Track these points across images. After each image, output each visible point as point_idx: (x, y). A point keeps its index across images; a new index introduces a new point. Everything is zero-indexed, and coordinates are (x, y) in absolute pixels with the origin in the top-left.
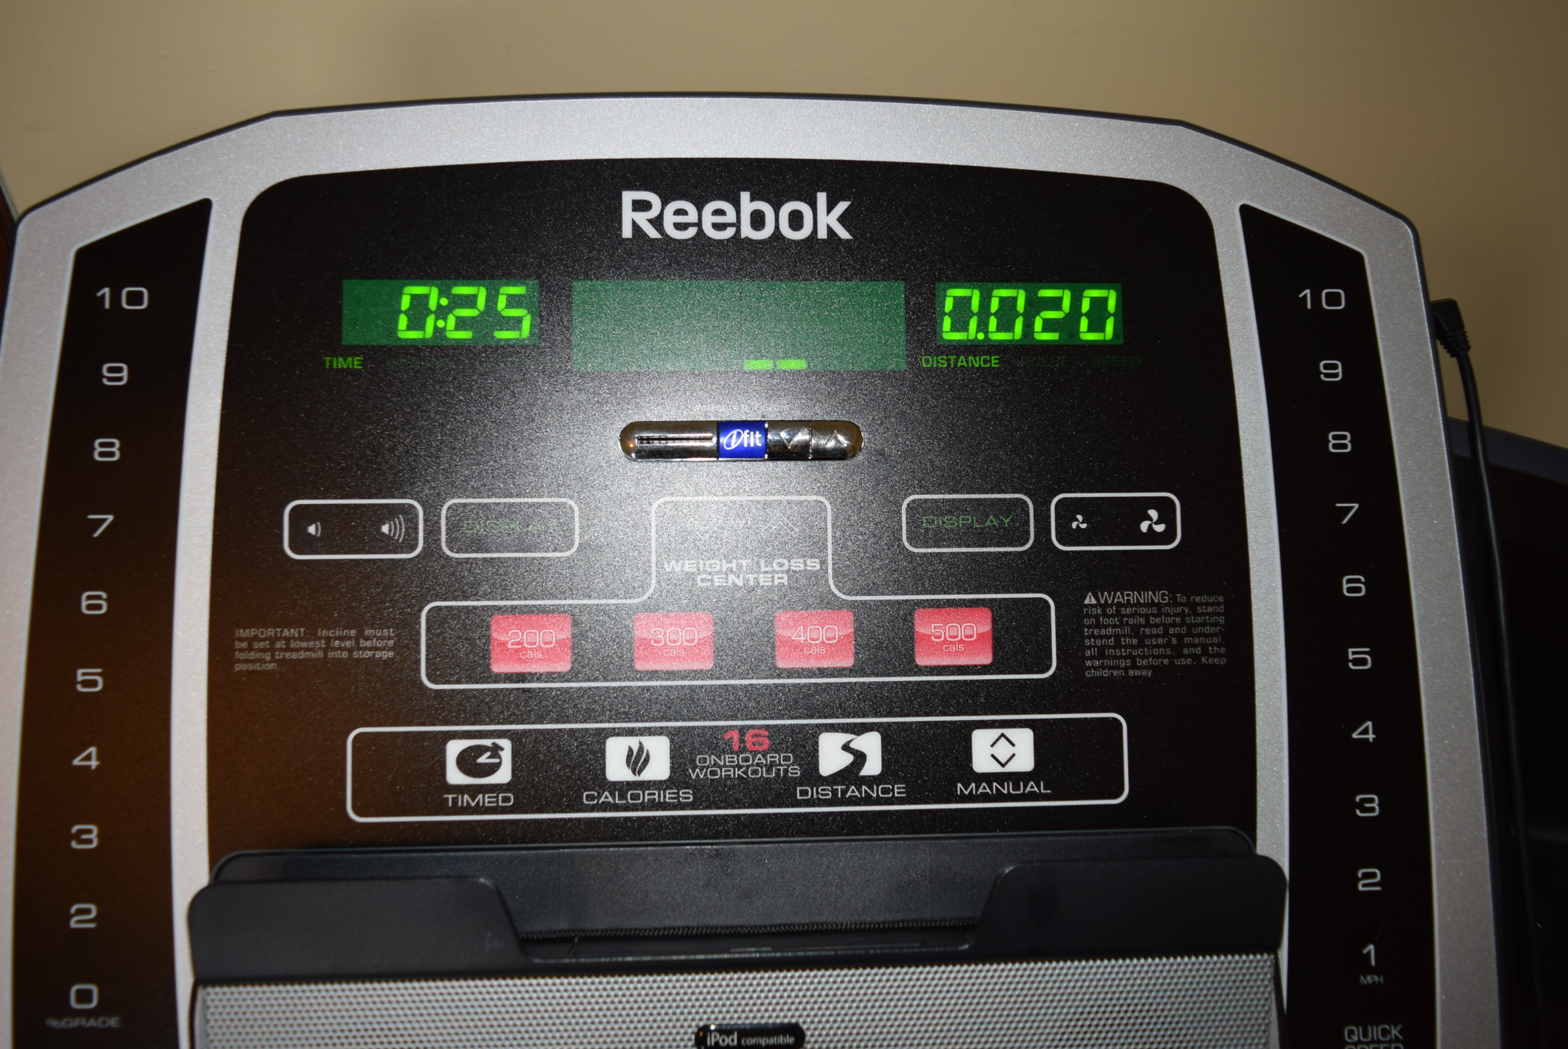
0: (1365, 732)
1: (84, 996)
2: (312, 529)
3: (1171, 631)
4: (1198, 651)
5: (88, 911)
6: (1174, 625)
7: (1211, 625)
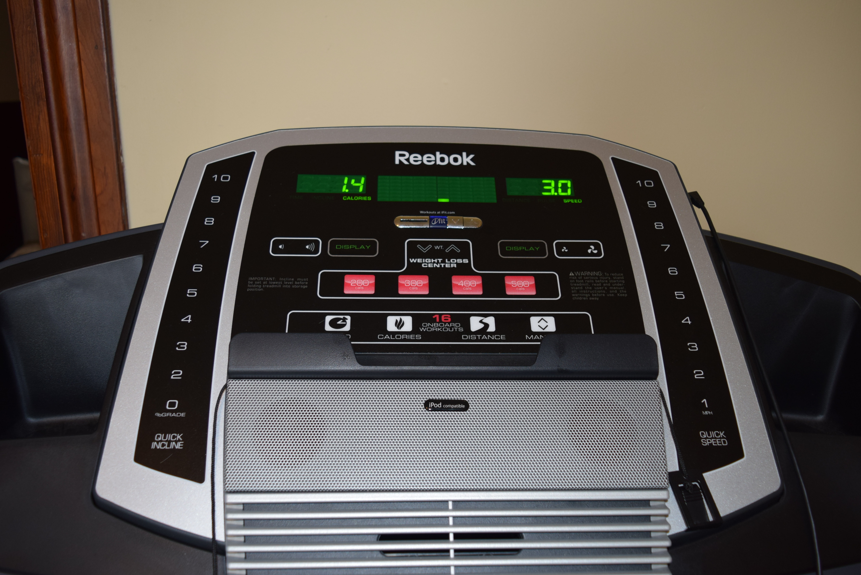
0: (687, 320)
1: (172, 405)
2: (280, 247)
3: (604, 285)
4: (616, 291)
5: (179, 373)
6: (605, 283)
7: (620, 283)
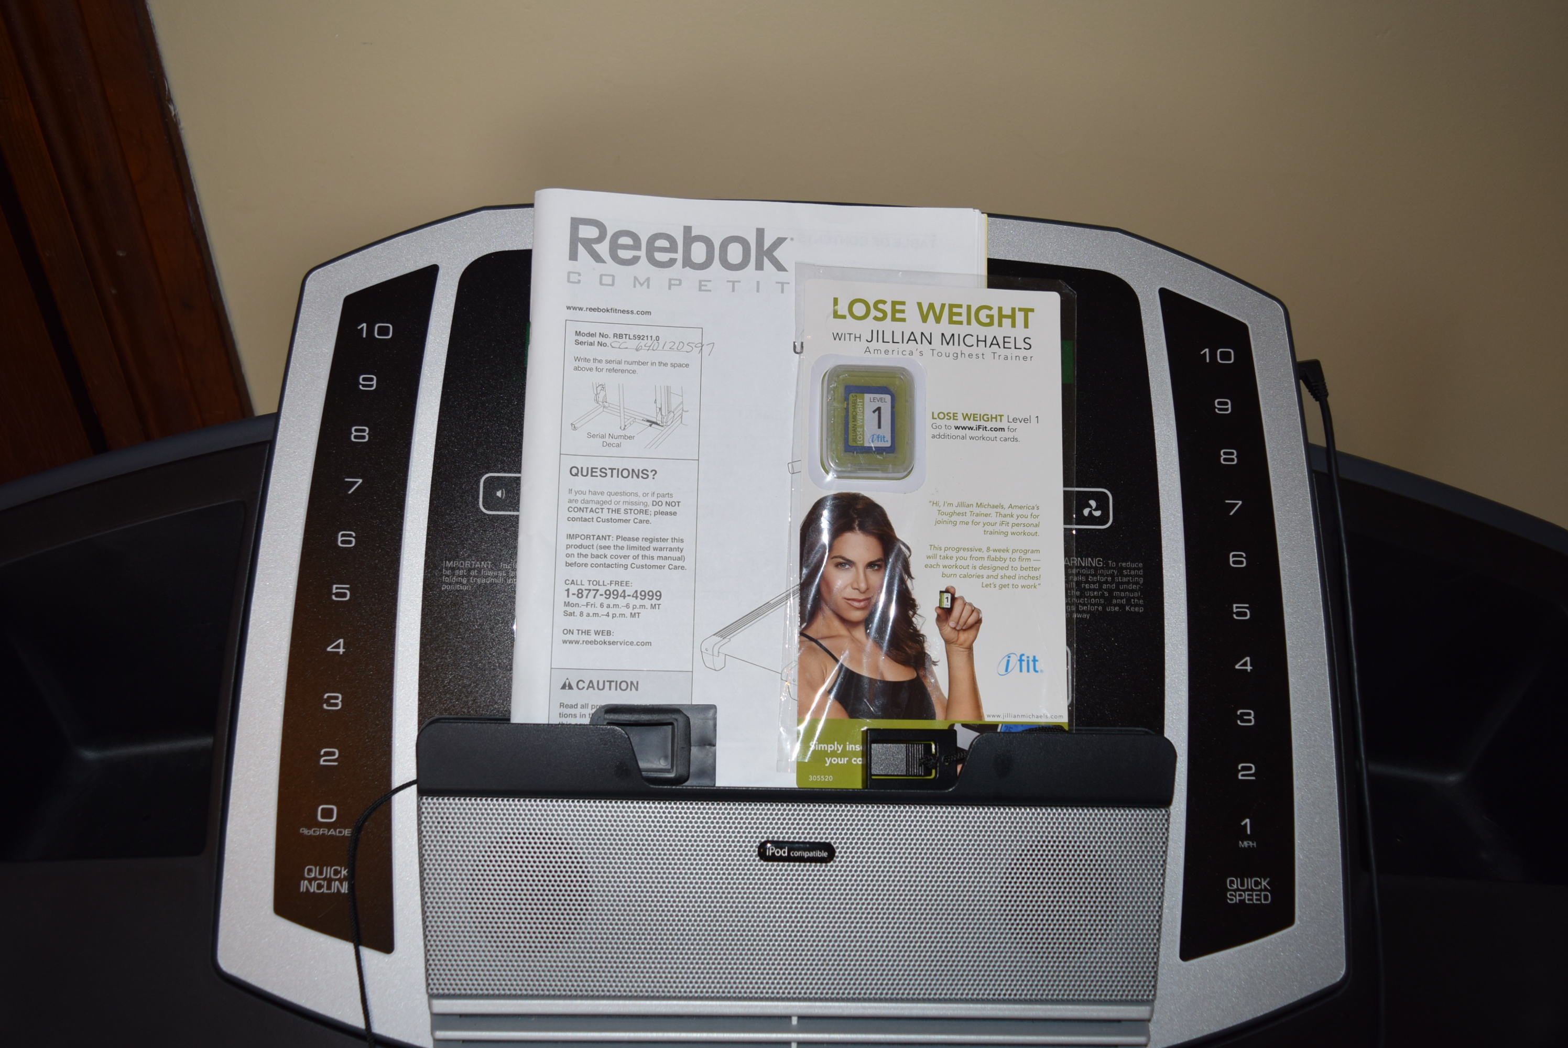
0: (1245, 664)
1: (327, 813)
2: (499, 494)
3: (1105, 586)
4: (1124, 601)
5: (333, 754)
6: (1106, 582)
7: (1134, 583)
